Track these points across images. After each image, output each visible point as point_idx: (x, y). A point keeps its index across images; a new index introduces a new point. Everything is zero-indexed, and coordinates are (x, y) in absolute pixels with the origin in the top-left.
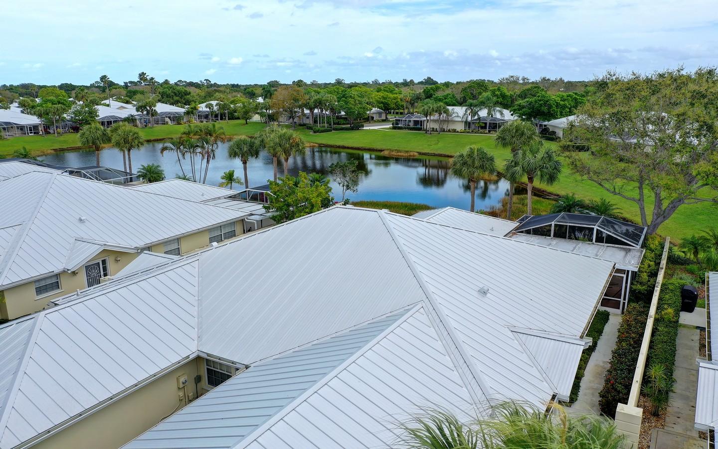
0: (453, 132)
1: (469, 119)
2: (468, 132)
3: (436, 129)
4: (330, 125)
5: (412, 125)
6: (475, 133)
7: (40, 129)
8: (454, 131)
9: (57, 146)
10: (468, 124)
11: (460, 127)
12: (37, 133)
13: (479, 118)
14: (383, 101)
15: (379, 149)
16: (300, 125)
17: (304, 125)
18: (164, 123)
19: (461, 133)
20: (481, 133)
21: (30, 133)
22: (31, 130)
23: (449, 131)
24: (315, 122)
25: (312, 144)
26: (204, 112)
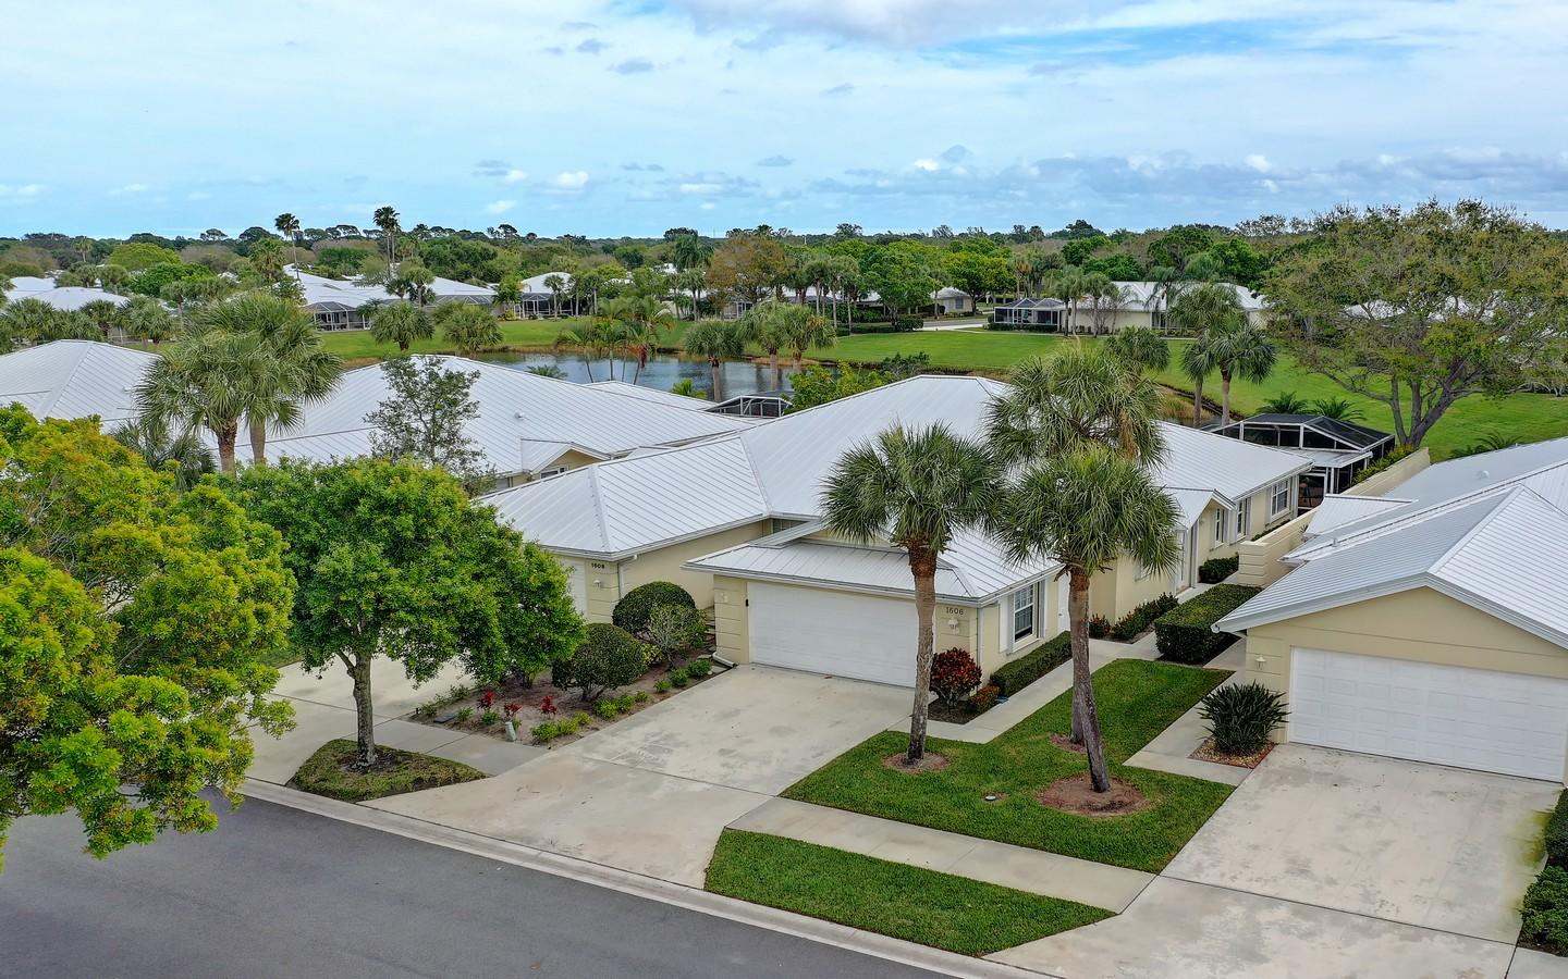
1: (1163, 306)
3: (1089, 328)
4: (845, 321)
5: (1033, 321)
10: (1159, 317)
11: (1143, 324)
14: (967, 271)
26: (538, 296)
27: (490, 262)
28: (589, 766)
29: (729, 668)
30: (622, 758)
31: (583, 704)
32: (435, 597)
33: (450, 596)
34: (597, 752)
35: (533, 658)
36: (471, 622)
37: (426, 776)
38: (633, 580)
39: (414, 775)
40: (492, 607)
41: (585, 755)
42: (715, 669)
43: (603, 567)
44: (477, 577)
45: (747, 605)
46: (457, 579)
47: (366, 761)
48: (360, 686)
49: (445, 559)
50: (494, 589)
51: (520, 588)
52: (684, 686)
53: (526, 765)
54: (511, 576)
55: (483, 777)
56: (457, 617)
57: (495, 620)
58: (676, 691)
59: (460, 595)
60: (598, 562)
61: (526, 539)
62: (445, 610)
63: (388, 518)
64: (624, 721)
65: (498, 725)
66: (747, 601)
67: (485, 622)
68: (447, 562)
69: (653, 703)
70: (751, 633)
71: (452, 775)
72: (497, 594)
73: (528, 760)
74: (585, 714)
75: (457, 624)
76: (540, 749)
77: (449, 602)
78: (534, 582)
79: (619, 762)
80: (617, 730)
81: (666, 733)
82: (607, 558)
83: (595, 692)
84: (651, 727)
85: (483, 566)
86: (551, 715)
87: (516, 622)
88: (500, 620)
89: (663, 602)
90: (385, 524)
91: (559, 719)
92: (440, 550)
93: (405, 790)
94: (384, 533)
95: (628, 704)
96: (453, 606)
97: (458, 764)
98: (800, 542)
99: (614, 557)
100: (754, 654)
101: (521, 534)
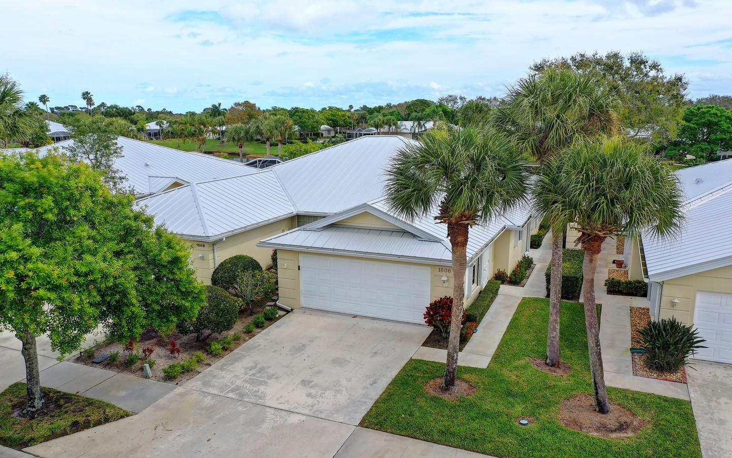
1: (417, 130)
14: (332, 118)
26: (152, 130)
27: (132, 116)
28: (208, 401)
29: (288, 312)
30: (232, 391)
31: (198, 344)
32: (77, 274)
33: (91, 272)
34: (213, 386)
35: (165, 320)
36: (113, 295)
37: (81, 419)
38: (223, 255)
39: (71, 418)
40: (130, 281)
41: (204, 390)
42: (281, 313)
43: (204, 246)
44: (118, 254)
45: (299, 269)
46: (99, 257)
47: (34, 407)
48: (27, 346)
49: (89, 238)
50: (132, 264)
51: (154, 263)
52: (263, 326)
53: (161, 401)
54: (145, 253)
55: (127, 415)
56: (99, 291)
57: (134, 292)
58: (258, 330)
59: (101, 271)
60: (201, 243)
61: (156, 223)
62: (87, 286)
63: (32, 200)
64: (228, 357)
65: (138, 364)
66: (299, 266)
67: (124, 294)
68: (91, 241)
69: (245, 341)
70: (302, 287)
71: (102, 416)
72: (135, 269)
73: (162, 395)
74: (199, 353)
75: (98, 298)
76: (170, 384)
77: (90, 278)
78: (165, 257)
79: (230, 395)
80: (224, 365)
81: (259, 366)
82: (207, 240)
83: (206, 335)
84: (247, 362)
85: (123, 245)
86: (176, 355)
87: (151, 293)
88: (137, 290)
89: (245, 269)
90: (30, 207)
91: (183, 358)
92: (84, 230)
93: (64, 433)
94: (28, 215)
95: (229, 343)
96: (94, 281)
97: (108, 405)
98: (332, 226)
99: (212, 239)
100: (304, 302)
101: (153, 217)
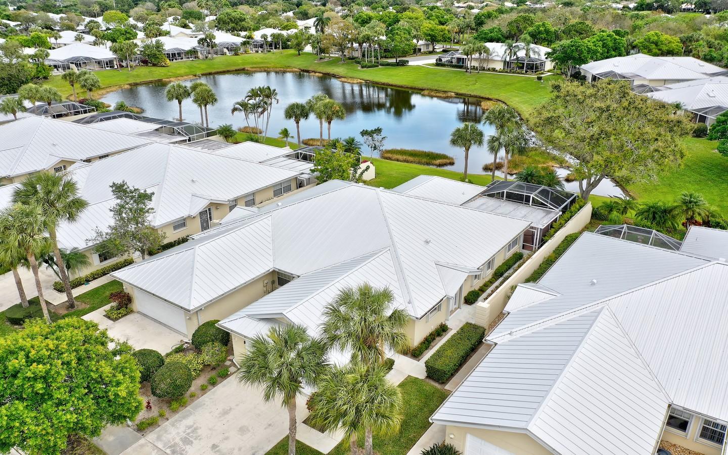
0: (492, 71)
1: (508, 59)
2: (507, 72)
3: (477, 67)
4: (378, 59)
5: (454, 61)
6: (513, 73)
7: (115, 63)
8: (494, 70)
9: (132, 81)
10: (507, 64)
11: (499, 66)
12: (112, 67)
13: (517, 58)
14: (431, 33)
15: (421, 88)
16: (349, 58)
17: (353, 58)
18: (223, 54)
19: (499, 72)
20: (518, 73)
21: (107, 67)
22: (107, 64)
23: (489, 70)
24: (364, 56)
25: (359, 81)
26: (259, 41)
29: (238, 369)
30: (170, 447)
34: (161, 441)
41: (155, 444)
52: (216, 383)
58: (211, 387)
64: (181, 413)
66: (245, 342)
69: (198, 397)
73: (132, 444)
76: (139, 435)
80: (176, 420)
81: (195, 426)
